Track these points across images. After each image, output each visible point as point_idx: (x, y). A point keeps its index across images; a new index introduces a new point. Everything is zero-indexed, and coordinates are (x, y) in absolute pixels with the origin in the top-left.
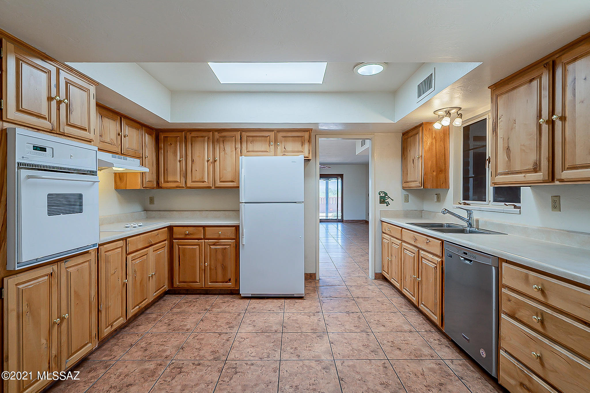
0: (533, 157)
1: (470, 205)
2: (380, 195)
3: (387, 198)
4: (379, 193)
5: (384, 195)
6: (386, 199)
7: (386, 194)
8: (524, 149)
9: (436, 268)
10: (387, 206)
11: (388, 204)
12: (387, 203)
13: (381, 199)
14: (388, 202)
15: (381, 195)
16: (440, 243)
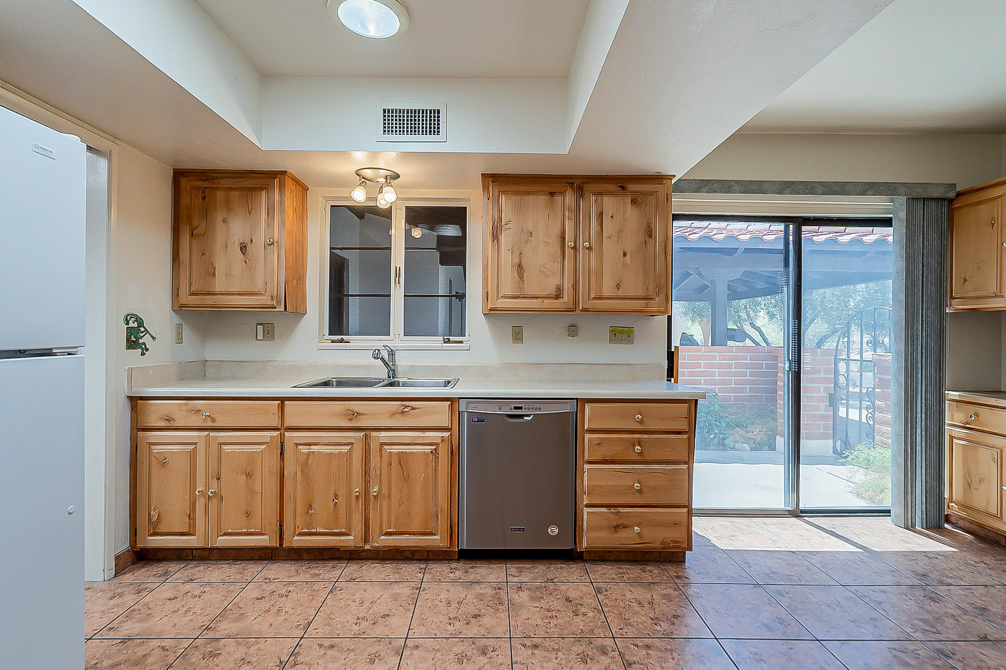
0: (554, 281)
1: (349, 342)
2: (128, 324)
3: (143, 332)
4: (126, 319)
5: (136, 325)
6: (142, 335)
7: (140, 323)
8: (544, 271)
9: (435, 451)
10: (143, 354)
11: (145, 350)
12: (143, 346)
13: (130, 336)
14: (144, 344)
15: (131, 325)
16: (449, 405)
